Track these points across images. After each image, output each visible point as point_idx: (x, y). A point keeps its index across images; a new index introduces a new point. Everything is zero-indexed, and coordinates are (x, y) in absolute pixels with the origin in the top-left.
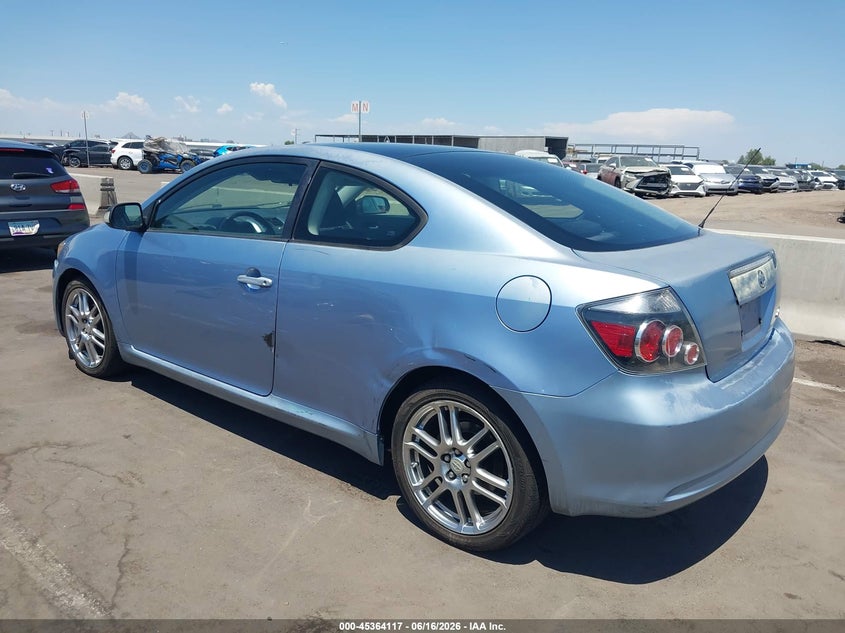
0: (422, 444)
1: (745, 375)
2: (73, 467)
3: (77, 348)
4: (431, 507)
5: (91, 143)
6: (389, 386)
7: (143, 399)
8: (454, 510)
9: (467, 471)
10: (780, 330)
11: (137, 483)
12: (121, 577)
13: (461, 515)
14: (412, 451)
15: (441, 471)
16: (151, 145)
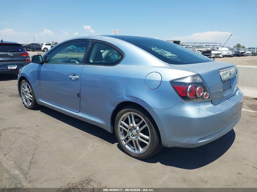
0: (124, 126)
1: (225, 104)
2: (20, 134)
3: (25, 100)
4: (127, 145)
5: (36, 44)
6: (113, 108)
7: (43, 115)
8: (133, 146)
9: (137, 134)
10: (238, 91)
11: (38, 139)
12: (30, 165)
13: (135, 148)
14: (121, 128)
15: (129, 134)
16: (53, 44)
